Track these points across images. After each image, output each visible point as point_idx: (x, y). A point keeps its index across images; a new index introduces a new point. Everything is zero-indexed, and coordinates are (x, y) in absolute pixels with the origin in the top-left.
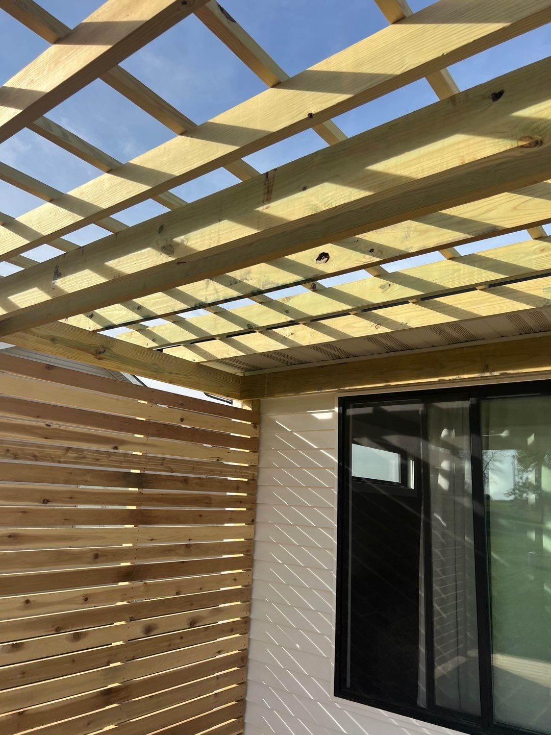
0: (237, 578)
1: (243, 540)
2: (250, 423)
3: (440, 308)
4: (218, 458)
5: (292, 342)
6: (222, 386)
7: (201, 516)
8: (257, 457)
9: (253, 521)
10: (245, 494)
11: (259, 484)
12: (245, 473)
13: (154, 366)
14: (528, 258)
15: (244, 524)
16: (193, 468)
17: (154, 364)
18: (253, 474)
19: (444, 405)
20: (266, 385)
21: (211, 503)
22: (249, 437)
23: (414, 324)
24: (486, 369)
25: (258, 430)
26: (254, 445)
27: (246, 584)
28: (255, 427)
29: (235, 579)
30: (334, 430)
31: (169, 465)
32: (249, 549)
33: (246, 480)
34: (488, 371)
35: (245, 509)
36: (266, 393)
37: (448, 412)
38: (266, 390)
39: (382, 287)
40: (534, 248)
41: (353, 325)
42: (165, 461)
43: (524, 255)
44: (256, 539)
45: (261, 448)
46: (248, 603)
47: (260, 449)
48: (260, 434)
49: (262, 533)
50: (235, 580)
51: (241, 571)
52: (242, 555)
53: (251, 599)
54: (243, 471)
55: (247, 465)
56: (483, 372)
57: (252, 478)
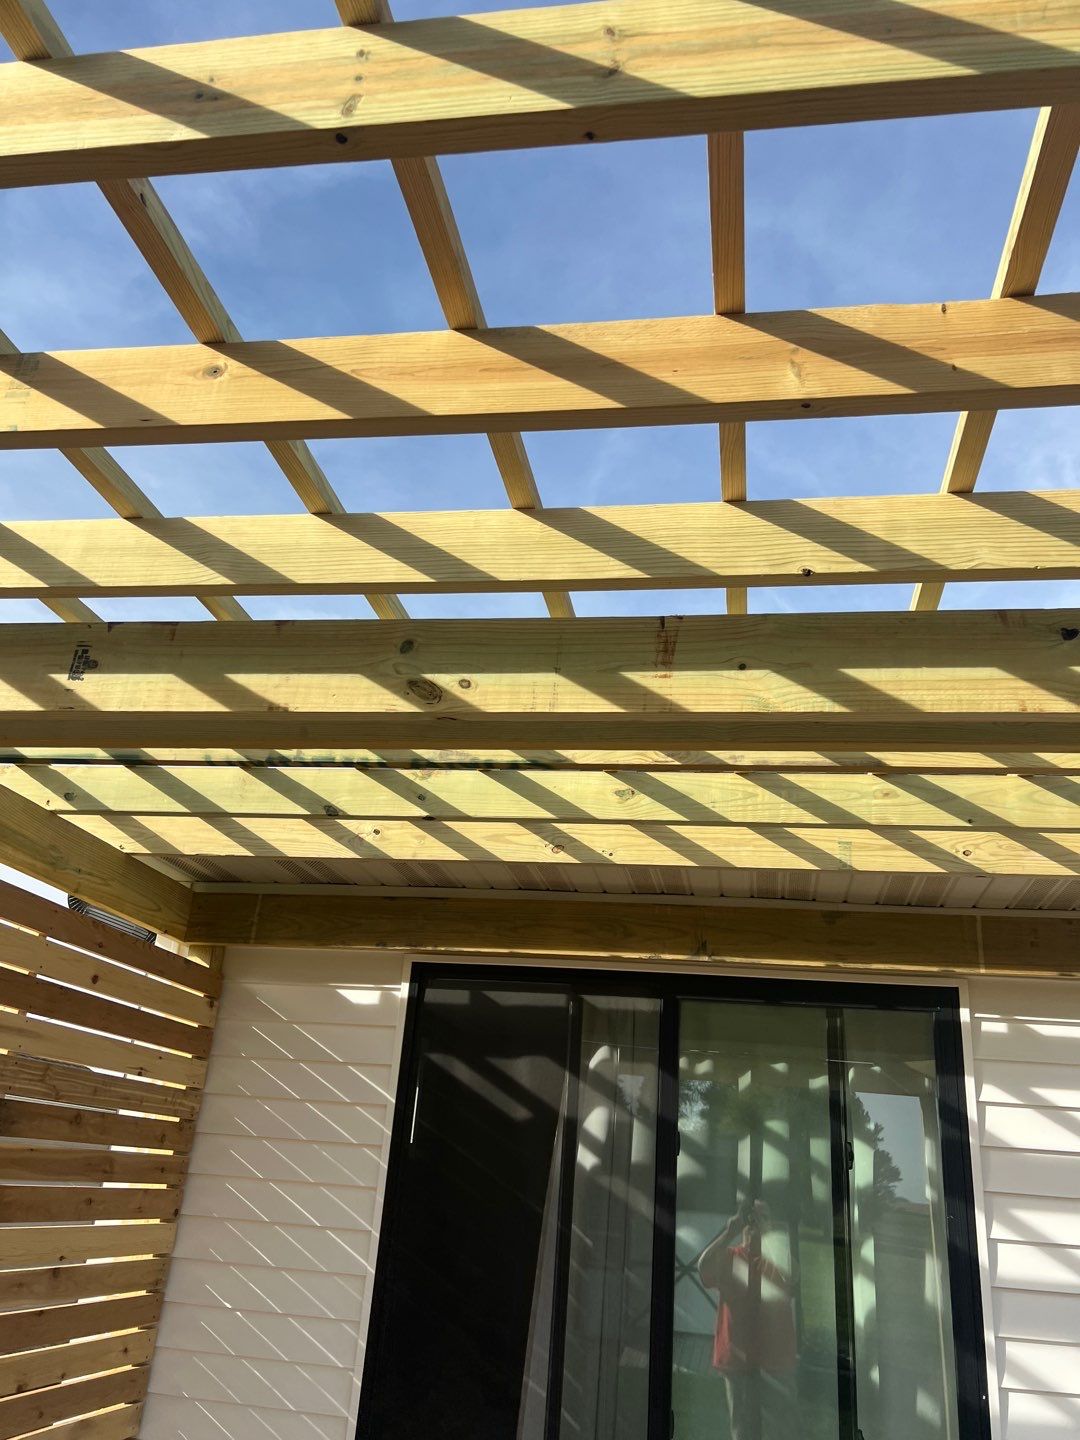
0: (130, 1347)
1: (150, 1257)
2: (202, 995)
3: (670, 838)
4: (142, 1069)
5: (371, 846)
6: (160, 910)
7: (90, 1201)
8: (203, 1070)
9: (177, 1212)
10: (170, 1153)
11: (198, 1130)
12: (180, 1104)
13: (53, 853)
14: (864, 801)
15: (157, 1221)
16: (95, 1091)
17: (53, 848)
18: (193, 1108)
19: (602, 1002)
20: (256, 919)
21: (111, 1173)
22: (196, 1025)
23: (620, 858)
24: (702, 949)
25: (214, 1012)
26: (201, 1042)
27: (142, 1360)
28: (211, 1005)
29: (124, 1348)
30: (395, 1027)
31: (55, 1083)
32: (160, 1277)
33: (177, 1120)
34: (705, 954)
35: (164, 1186)
36: (253, 935)
37: (611, 1015)
38: (254, 928)
39: (618, 793)
40: (875, 788)
41: (507, 837)
42: (49, 1072)
43: (859, 795)
44: (175, 1254)
45: (215, 1051)
46: (139, 1404)
47: (212, 1053)
48: (217, 1019)
49: (190, 1241)
50: (126, 1350)
51: (135, 1330)
52: (143, 1293)
53: (146, 1393)
54: (179, 1101)
55: (183, 1087)
56: (697, 953)
57: (188, 1117)
